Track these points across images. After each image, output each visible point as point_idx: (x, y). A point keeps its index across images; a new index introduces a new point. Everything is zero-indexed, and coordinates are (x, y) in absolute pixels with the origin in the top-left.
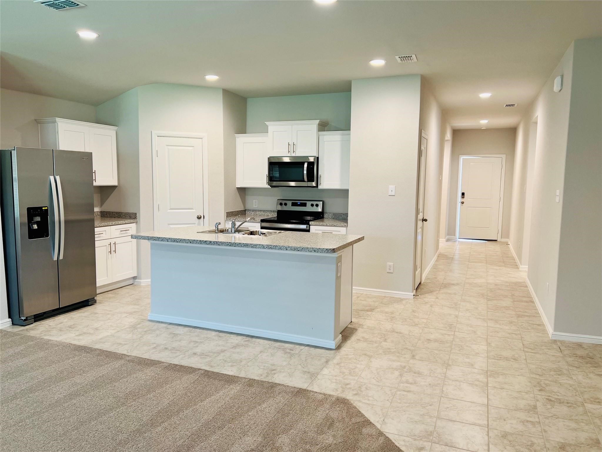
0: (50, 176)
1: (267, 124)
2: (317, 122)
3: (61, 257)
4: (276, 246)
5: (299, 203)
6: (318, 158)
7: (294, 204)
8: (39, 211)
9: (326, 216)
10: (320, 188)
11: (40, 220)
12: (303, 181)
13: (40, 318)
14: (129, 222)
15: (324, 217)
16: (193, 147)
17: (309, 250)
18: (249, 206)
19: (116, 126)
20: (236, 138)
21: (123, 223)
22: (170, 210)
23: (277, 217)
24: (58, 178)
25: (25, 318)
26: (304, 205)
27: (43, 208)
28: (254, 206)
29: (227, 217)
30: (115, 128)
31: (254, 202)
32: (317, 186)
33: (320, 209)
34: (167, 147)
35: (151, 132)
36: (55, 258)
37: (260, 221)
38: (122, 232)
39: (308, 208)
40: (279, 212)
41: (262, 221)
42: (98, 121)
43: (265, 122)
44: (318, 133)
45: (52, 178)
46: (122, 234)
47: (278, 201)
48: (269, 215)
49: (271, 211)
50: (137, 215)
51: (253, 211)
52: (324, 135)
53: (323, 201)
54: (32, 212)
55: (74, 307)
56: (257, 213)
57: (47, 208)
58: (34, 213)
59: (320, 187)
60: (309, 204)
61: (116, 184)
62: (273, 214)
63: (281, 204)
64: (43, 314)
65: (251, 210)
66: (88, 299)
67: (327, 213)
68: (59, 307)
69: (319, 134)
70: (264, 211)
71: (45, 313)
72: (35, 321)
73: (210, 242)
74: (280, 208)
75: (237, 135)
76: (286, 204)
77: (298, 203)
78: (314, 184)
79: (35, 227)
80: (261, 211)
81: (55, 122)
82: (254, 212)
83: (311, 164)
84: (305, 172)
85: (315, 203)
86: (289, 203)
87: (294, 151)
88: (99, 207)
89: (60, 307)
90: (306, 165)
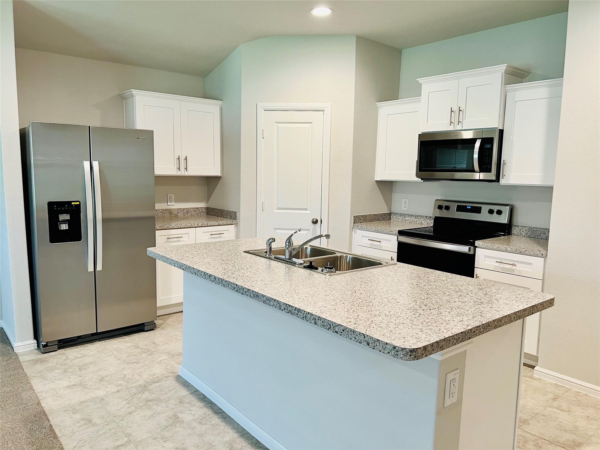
0: (85, 162)
1: (420, 81)
2: (503, 67)
3: (99, 268)
4: (299, 310)
5: (470, 207)
6: (501, 132)
7: (461, 209)
8: (66, 207)
9: (515, 230)
10: (502, 183)
11: (69, 219)
12: (473, 171)
13: (71, 343)
14: (225, 224)
15: (513, 232)
16: (311, 123)
17: (357, 338)
18: (395, 209)
19: (222, 101)
20: (379, 109)
21: (215, 225)
22: (276, 209)
23: (433, 226)
24: (96, 164)
25: (45, 343)
26: (478, 210)
27: (73, 203)
28: (403, 208)
29: (354, 223)
30: (219, 102)
31: (403, 203)
32: (498, 180)
33: (504, 219)
34: (277, 124)
35: (257, 104)
36: (91, 268)
37: (397, 232)
38: (212, 236)
39: (484, 217)
40: (437, 220)
41: (401, 233)
42: (206, 96)
43: (417, 79)
44: (505, 87)
45: (87, 164)
46: (213, 238)
47: (436, 201)
48: (423, 222)
49: (426, 217)
50: (238, 214)
51: (401, 215)
52: (516, 90)
53: (512, 206)
54: (55, 208)
55: (122, 332)
56: (407, 218)
57: (78, 203)
58: (59, 209)
59: (503, 181)
60: (485, 209)
61: (217, 173)
62: (429, 221)
63: (440, 207)
64: (77, 338)
65: (398, 214)
66: (144, 323)
67: (518, 226)
68: (96, 332)
69: (507, 89)
70: (416, 216)
71: (79, 337)
72: (59, 348)
73: (215, 278)
74: (439, 214)
75: (379, 104)
76: (447, 208)
77: (468, 207)
78: (492, 176)
79: (64, 227)
80: (412, 216)
81: (132, 96)
82: (402, 217)
83: (487, 142)
84: (476, 156)
85: (495, 208)
86: (454, 207)
87: (459, 122)
88: (205, 202)
89: (98, 332)
90: (478, 144)
